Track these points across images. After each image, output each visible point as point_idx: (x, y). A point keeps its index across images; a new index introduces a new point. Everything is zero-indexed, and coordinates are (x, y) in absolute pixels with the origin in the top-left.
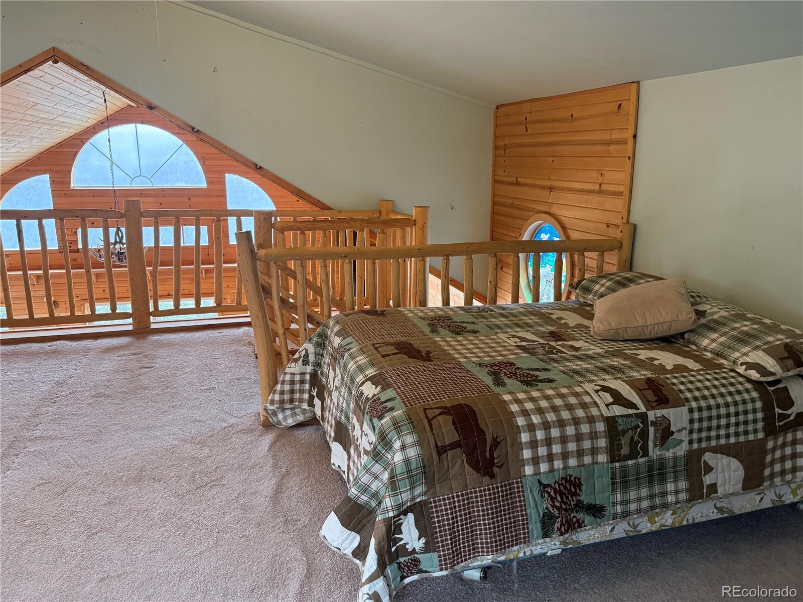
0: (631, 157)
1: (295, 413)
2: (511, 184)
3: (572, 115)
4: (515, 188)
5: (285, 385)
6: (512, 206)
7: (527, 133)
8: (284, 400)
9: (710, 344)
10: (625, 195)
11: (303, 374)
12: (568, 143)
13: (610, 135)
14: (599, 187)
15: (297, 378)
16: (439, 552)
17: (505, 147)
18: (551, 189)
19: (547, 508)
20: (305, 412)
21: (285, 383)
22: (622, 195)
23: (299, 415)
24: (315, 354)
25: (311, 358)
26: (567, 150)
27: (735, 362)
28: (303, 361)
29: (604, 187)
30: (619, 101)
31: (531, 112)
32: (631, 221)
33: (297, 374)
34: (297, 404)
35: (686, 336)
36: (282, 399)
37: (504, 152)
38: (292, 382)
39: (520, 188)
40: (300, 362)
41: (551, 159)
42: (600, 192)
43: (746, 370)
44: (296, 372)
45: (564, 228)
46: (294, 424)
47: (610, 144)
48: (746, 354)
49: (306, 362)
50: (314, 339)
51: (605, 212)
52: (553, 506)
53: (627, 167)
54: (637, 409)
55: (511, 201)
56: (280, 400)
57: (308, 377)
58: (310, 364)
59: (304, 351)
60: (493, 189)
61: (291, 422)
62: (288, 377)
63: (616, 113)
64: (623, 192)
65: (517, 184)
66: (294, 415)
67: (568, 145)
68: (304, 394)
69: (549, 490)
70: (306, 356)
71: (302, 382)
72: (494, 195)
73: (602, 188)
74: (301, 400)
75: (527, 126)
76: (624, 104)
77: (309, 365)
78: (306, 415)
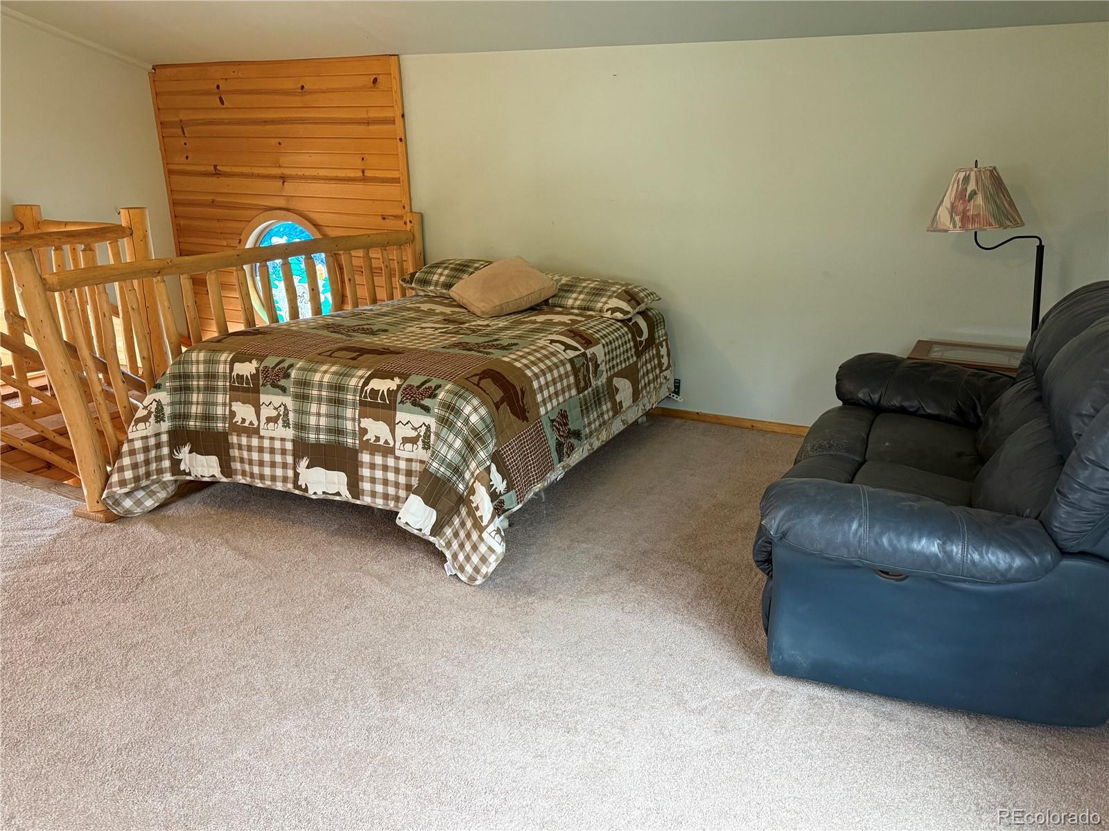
0: (403, 138)
1: (152, 491)
2: (206, 174)
3: (302, 87)
4: (214, 179)
5: (138, 456)
6: (213, 204)
7: (223, 106)
8: (139, 476)
9: (575, 302)
10: (403, 182)
11: (157, 435)
12: (303, 121)
13: (367, 112)
14: (361, 175)
15: (152, 441)
16: (515, 489)
17: (182, 125)
18: (284, 178)
19: (557, 439)
20: (166, 486)
21: (137, 452)
22: (399, 183)
23: (159, 492)
24: (172, 404)
25: (167, 411)
26: (301, 129)
27: (601, 311)
28: (156, 417)
29: (368, 174)
30: (374, 74)
31: (226, 79)
32: (414, 209)
33: (150, 437)
34: (155, 477)
35: (550, 301)
36: (136, 475)
37: (181, 131)
38: (146, 449)
39: (222, 179)
40: (152, 419)
41: (275, 141)
42: (364, 179)
43: (612, 314)
44: (149, 434)
45: (316, 225)
46: (156, 505)
47: (368, 123)
48: (606, 303)
49: (159, 418)
50: (168, 384)
51: (376, 202)
52: (560, 436)
53: (399, 149)
54: (580, 350)
55: (210, 198)
56: (134, 478)
57: (165, 438)
58: (166, 419)
59: (155, 403)
60: (169, 184)
61: (149, 503)
62: (138, 444)
63: (370, 88)
64: (399, 179)
65: (217, 174)
66: (152, 494)
67: (303, 123)
68: (163, 462)
69: (555, 423)
70: (160, 408)
71: (158, 446)
72: (171, 191)
73: (366, 175)
74: (160, 471)
75: (222, 96)
76: (380, 78)
77: (164, 421)
78: (168, 489)
